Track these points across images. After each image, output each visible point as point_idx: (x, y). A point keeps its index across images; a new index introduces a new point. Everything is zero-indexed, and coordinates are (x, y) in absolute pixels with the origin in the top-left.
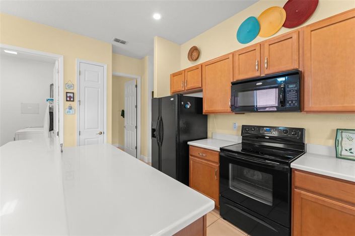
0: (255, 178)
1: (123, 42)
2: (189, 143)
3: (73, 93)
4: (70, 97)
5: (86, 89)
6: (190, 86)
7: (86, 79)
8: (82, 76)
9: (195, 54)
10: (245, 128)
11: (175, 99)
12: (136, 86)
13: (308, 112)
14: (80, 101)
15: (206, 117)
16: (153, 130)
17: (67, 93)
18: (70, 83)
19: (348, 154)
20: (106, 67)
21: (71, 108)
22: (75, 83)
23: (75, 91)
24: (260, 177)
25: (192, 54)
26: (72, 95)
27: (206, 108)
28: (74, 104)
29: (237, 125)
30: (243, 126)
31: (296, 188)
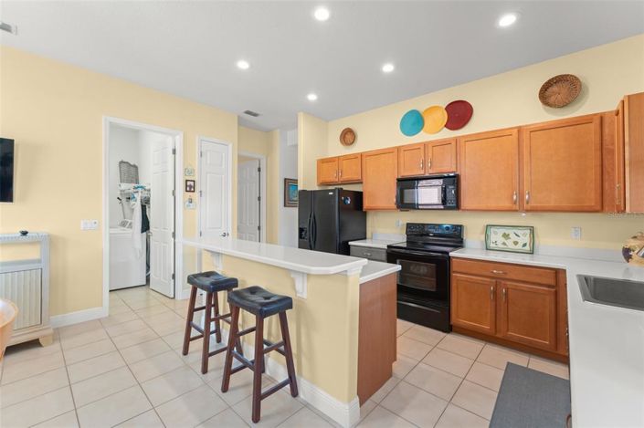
0: (422, 271)
1: (255, 115)
2: (350, 243)
4: (190, 187)
5: (208, 175)
6: (346, 177)
7: (208, 162)
8: (204, 158)
9: (349, 137)
10: (409, 226)
11: (334, 194)
12: (259, 170)
13: (464, 210)
14: (201, 191)
15: (365, 214)
16: (301, 230)
17: (187, 181)
18: (189, 168)
19: (494, 245)
21: (191, 201)
22: (196, 167)
23: (196, 178)
24: (426, 270)
25: (344, 137)
26: (192, 183)
27: (367, 204)
28: (195, 196)
29: (401, 222)
30: (408, 224)
31: (454, 272)
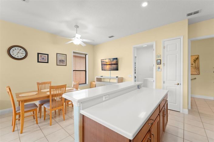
1: (196, 12)
3: (160, 60)
4: (159, 62)
5: (168, 56)
7: (168, 50)
8: (165, 49)
14: (164, 64)
17: (157, 60)
20: (182, 38)
21: (159, 68)
22: (162, 54)
23: (161, 58)
28: (161, 66)
